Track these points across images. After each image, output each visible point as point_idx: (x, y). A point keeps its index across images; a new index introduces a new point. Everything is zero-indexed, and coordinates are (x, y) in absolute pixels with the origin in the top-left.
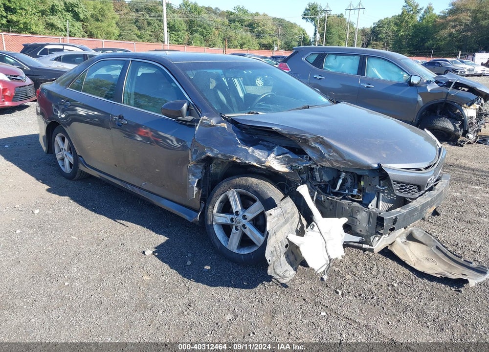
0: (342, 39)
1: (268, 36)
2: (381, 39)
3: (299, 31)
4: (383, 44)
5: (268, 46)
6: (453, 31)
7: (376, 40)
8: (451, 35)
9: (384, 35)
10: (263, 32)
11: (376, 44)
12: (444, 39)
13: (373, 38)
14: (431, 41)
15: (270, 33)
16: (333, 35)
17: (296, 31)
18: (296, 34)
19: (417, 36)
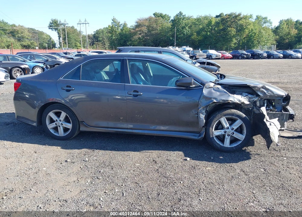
0: (77, 41)
1: (26, 40)
2: (100, 41)
3: (47, 37)
4: (102, 44)
5: (28, 46)
6: (140, 36)
7: (97, 41)
8: (139, 38)
9: (101, 39)
10: (23, 37)
11: (98, 44)
12: (136, 41)
13: (95, 40)
14: (130, 42)
15: (27, 38)
16: (71, 39)
17: (44, 36)
18: (45, 38)
19: (122, 39)
